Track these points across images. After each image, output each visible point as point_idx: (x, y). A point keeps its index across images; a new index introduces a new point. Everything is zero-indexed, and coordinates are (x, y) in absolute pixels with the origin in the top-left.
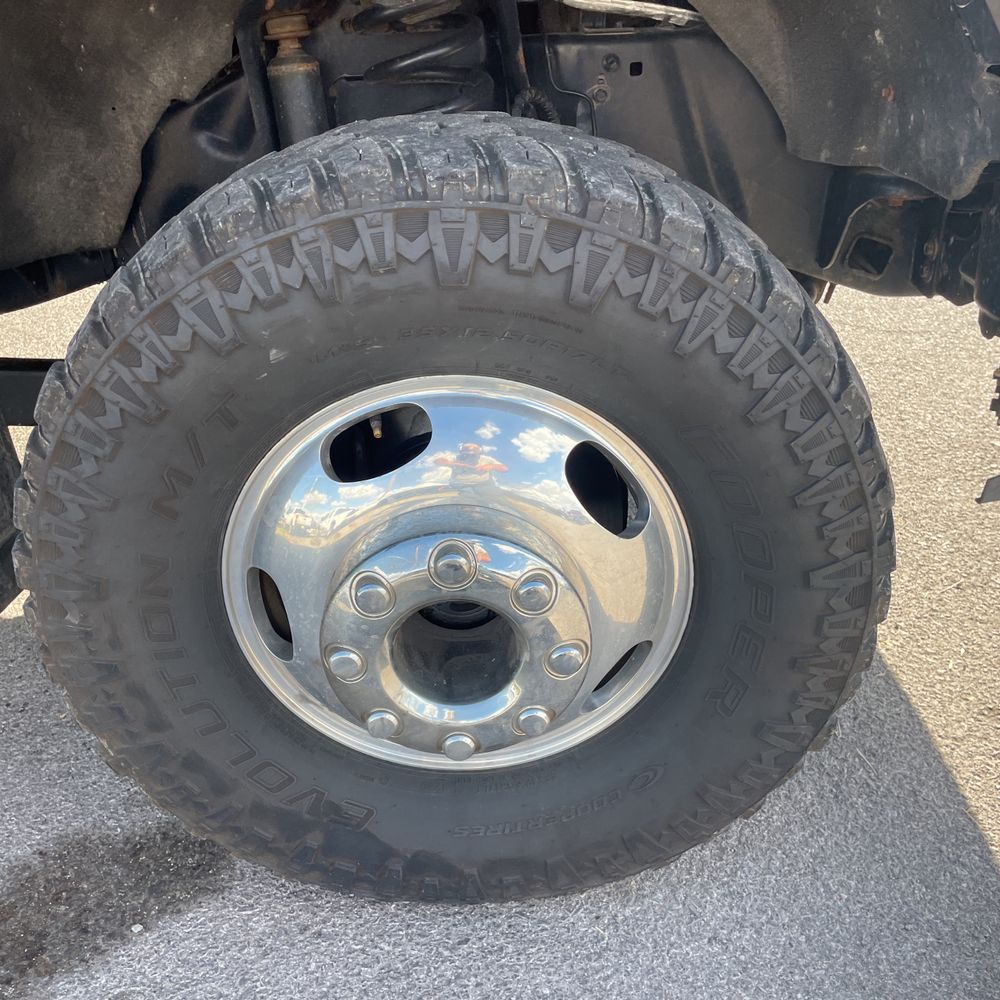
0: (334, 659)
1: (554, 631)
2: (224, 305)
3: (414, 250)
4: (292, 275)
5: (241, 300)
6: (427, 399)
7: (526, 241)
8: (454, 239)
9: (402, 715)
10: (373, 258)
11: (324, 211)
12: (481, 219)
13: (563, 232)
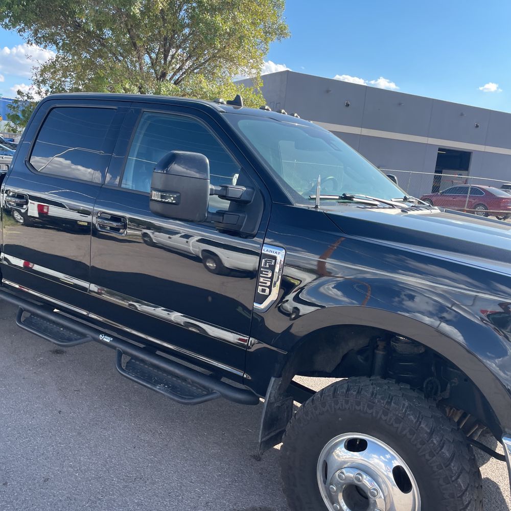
0: (331, 486)
1: (376, 504)
2: (334, 406)
3: (370, 411)
4: (347, 407)
5: (337, 407)
6: (368, 440)
7: (390, 419)
8: (377, 413)
9: (341, 507)
10: (362, 410)
11: (356, 398)
12: (383, 411)
13: (398, 420)
